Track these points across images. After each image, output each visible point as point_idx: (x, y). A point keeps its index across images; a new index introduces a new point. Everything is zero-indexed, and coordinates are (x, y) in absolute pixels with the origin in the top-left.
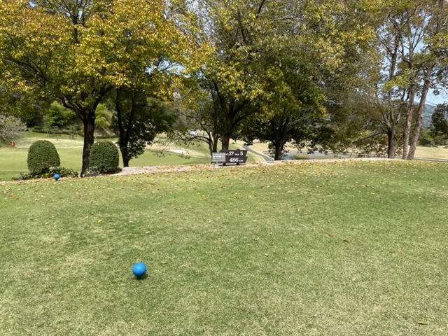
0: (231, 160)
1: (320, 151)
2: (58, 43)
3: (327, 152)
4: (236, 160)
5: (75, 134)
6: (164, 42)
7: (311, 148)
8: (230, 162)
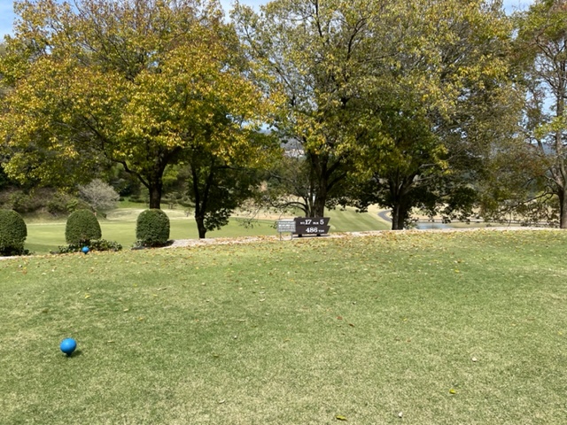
0: (308, 230)
1: (460, 219)
2: (107, 103)
3: (469, 220)
4: (315, 230)
5: (175, 203)
6: (221, 94)
7: (446, 216)
8: (307, 233)
